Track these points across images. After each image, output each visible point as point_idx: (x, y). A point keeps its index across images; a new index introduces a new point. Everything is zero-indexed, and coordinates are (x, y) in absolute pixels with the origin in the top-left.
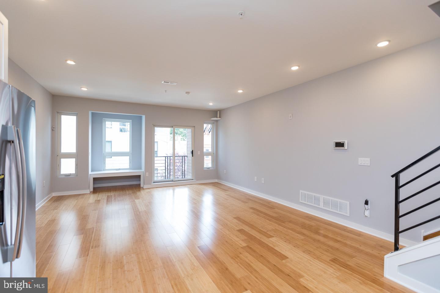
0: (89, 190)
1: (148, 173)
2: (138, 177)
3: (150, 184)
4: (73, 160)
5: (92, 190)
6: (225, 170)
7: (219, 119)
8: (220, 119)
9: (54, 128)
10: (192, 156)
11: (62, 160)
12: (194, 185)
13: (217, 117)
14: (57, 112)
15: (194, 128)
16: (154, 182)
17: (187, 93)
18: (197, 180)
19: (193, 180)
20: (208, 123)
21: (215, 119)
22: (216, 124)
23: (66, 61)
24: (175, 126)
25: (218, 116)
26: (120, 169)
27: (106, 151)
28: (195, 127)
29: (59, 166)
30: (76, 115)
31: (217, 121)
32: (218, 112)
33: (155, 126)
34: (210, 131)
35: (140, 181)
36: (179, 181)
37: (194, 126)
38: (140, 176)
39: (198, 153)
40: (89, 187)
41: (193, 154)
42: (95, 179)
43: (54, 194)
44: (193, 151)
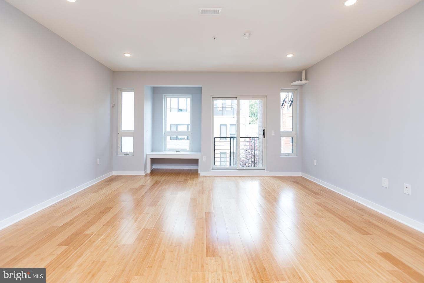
0: (145, 171)
1: (205, 157)
2: (196, 161)
3: (208, 171)
5: (149, 171)
6: (315, 160)
7: (304, 82)
8: (307, 81)
9: (114, 105)
10: (263, 137)
11: (123, 138)
12: (265, 177)
13: (301, 80)
14: (118, 89)
15: (266, 98)
16: (213, 169)
18: (270, 170)
19: (264, 170)
20: (288, 91)
21: (299, 82)
22: (299, 91)
25: (304, 78)
26: (179, 150)
27: (167, 130)
28: (268, 97)
29: (120, 144)
30: (134, 91)
31: (301, 86)
32: (303, 72)
33: (214, 99)
34: (291, 104)
35: (198, 167)
38: (198, 159)
39: (273, 132)
40: (145, 168)
41: (264, 134)
42: (152, 160)
43: (115, 173)
44: (264, 130)
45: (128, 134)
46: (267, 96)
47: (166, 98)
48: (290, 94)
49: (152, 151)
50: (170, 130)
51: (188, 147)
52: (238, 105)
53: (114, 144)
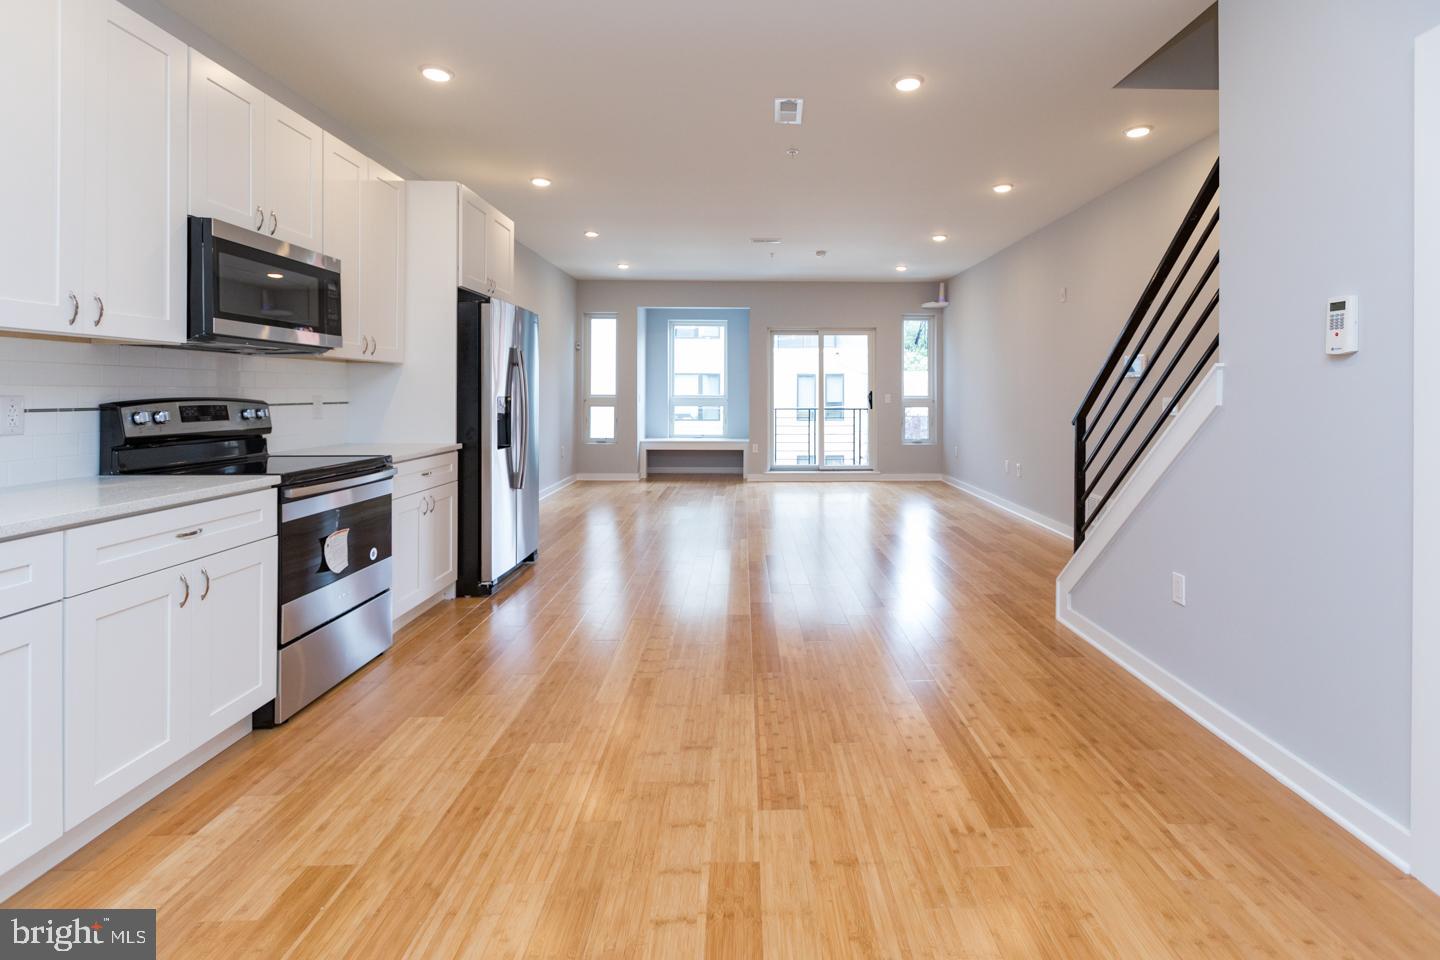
0: (637, 475)
1: (757, 445)
2: (738, 455)
3: (763, 473)
4: (611, 410)
5: (644, 476)
7: (942, 304)
8: (947, 304)
10: (869, 408)
11: (592, 408)
13: (937, 301)
14: (585, 314)
15: (874, 332)
16: (771, 470)
17: (819, 253)
18: (883, 471)
19: (870, 470)
20: (915, 318)
21: (935, 304)
22: (937, 319)
23: (585, 233)
24: (822, 329)
25: (942, 296)
26: (703, 436)
27: (676, 393)
28: (878, 330)
29: (587, 420)
30: (616, 316)
31: (941, 310)
32: (942, 285)
33: (773, 332)
35: (742, 466)
36: (834, 470)
37: (873, 326)
38: (742, 452)
39: (888, 399)
40: (639, 471)
41: (871, 401)
42: (650, 453)
43: (580, 477)
44: (871, 394)
45: (602, 401)
46: (875, 329)
47: (673, 326)
50: (685, 392)
51: (720, 432)
52: (821, 345)
53: (581, 421)
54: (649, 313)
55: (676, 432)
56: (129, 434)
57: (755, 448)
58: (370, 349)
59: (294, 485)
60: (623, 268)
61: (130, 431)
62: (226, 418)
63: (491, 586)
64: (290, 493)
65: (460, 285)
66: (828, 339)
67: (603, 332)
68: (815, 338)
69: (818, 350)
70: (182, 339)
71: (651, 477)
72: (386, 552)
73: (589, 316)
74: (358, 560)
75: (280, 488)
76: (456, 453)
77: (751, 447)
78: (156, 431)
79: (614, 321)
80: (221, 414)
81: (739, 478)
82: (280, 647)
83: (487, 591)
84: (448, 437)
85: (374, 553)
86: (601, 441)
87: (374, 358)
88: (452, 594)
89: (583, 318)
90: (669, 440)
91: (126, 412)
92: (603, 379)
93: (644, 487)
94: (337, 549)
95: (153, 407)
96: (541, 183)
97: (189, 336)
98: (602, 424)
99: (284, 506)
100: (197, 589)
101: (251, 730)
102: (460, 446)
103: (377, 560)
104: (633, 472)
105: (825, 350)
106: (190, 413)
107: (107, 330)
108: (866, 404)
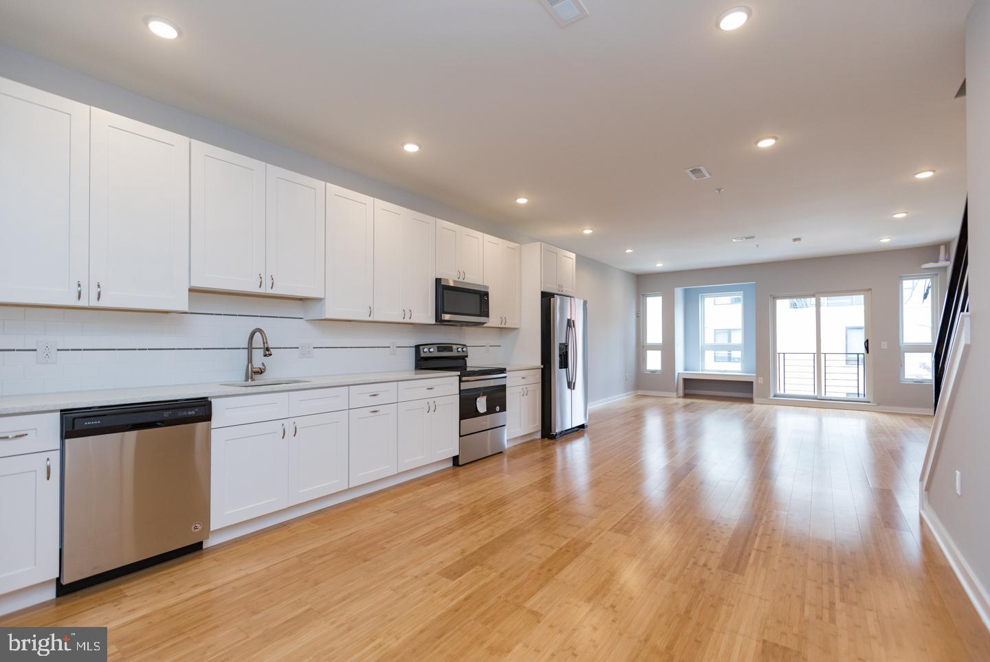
1: (762, 378)
2: (750, 385)
3: (766, 398)
5: (681, 394)
9: (638, 314)
10: (866, 352)
11: (648, 351)
13: (937, 262)
14: (643, 295)
15: (869, 292)
16: (775, 396)
17: (795, 240)
18: (880, 404)
19: (869, 402)
23: (624, 251)
24: (818, 293)
27: (706, 342)
29: (645, 359)
30: (662, 295)
32: (942, 248)
33: (775, 298)
35: (752, 393)
38: (752, 382)
39: (884, 345)
40: (677, 390)
41: (867, 348)
42: (685, 380)
43: (640, 392)
44: (867, 341)
45: (654, 347)
46: (871, 289)
47: (703, 298)
48: (928, 280)
49: (685, 370)
50: (715, 341)
51: (740, 369)
52: (818, 305)
53: (640, 358)
54: (686, 291)
55: (706, 368)
56: (422, 356)
57: (761, 380)
58: (504, 323)
59: (465, 376)
60: (659, 266)
61: (423, 355)
62: (452, 351)
63: (556, 435)
64: (464, 379)
65: (542, 290)
66: (823, 300)
67: (654, 305)
68: (813, 300)
69: (815, 308)
70: (434, 322)
71: (686, 396)
72: (503, 409)
73: (645, 296)
74: (490, 410)
75: (460, 377)
76: (540, 370)
77: (757, 379)
78: (429, 355)
79: (661, 297)
80: (450, 349)
81: (750, 400)
82: (460, 436)
83: (553, 437)
84: (538, 362)
85: (498, 408)
86: (653, 372)
87: (506, 326)
88: (539, 436)
89: (641, 296)
90: (700, 372)
91: (421, 347)
92: (654, 334)
93: (682, 401)
94: (481, 404)
95: (429, 346)
96: (588, 232)
97: (436, 321)
98: (654, 361)
99: (461, 384)
100: (432, 409)
101: (452, 465)
102: (542, 366)
103: (500, 411)
104: (672, 391)
105: (822, 309)
106: (440, 349)
107: (413, 320)
108: (863, 350)
